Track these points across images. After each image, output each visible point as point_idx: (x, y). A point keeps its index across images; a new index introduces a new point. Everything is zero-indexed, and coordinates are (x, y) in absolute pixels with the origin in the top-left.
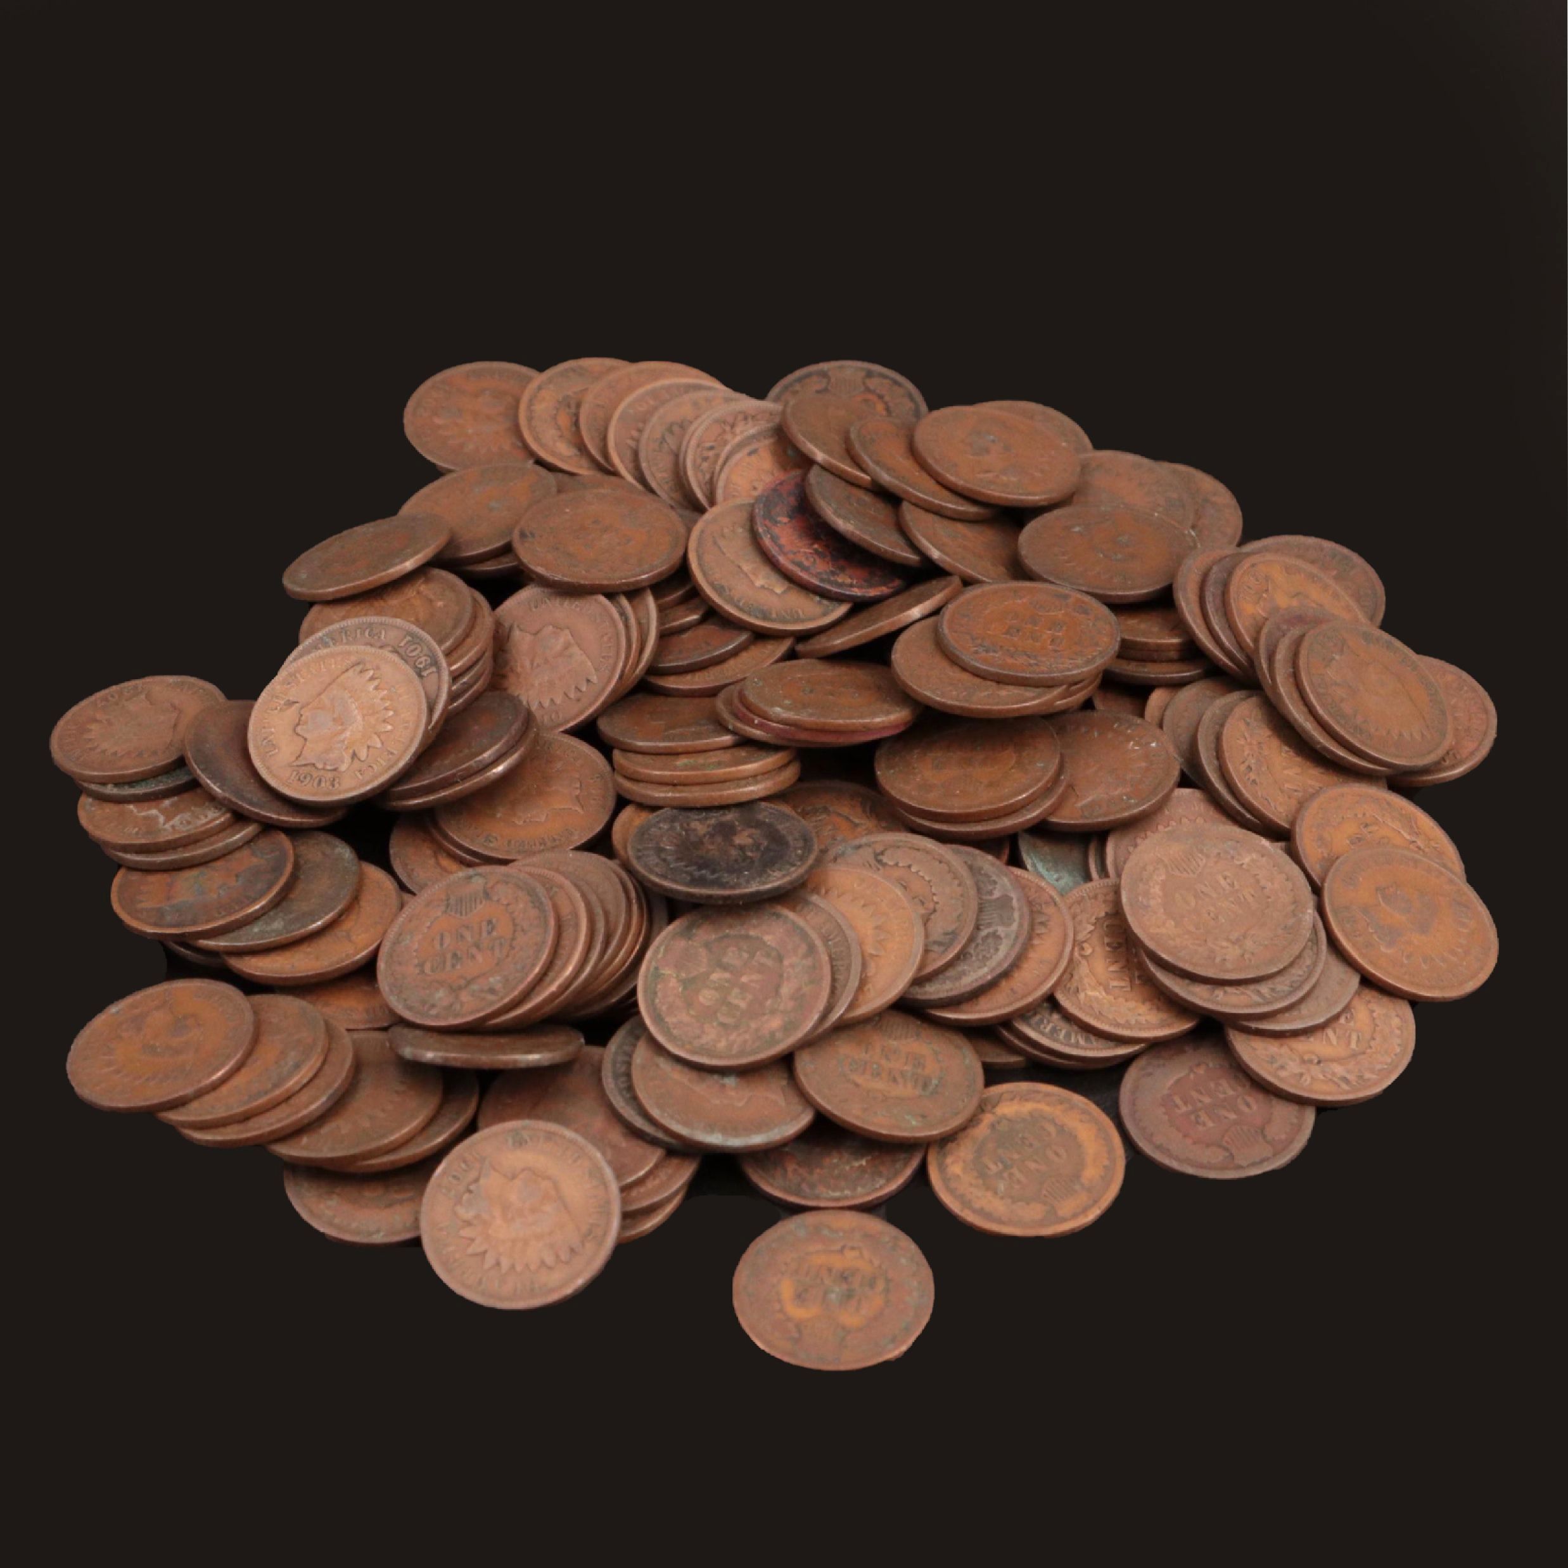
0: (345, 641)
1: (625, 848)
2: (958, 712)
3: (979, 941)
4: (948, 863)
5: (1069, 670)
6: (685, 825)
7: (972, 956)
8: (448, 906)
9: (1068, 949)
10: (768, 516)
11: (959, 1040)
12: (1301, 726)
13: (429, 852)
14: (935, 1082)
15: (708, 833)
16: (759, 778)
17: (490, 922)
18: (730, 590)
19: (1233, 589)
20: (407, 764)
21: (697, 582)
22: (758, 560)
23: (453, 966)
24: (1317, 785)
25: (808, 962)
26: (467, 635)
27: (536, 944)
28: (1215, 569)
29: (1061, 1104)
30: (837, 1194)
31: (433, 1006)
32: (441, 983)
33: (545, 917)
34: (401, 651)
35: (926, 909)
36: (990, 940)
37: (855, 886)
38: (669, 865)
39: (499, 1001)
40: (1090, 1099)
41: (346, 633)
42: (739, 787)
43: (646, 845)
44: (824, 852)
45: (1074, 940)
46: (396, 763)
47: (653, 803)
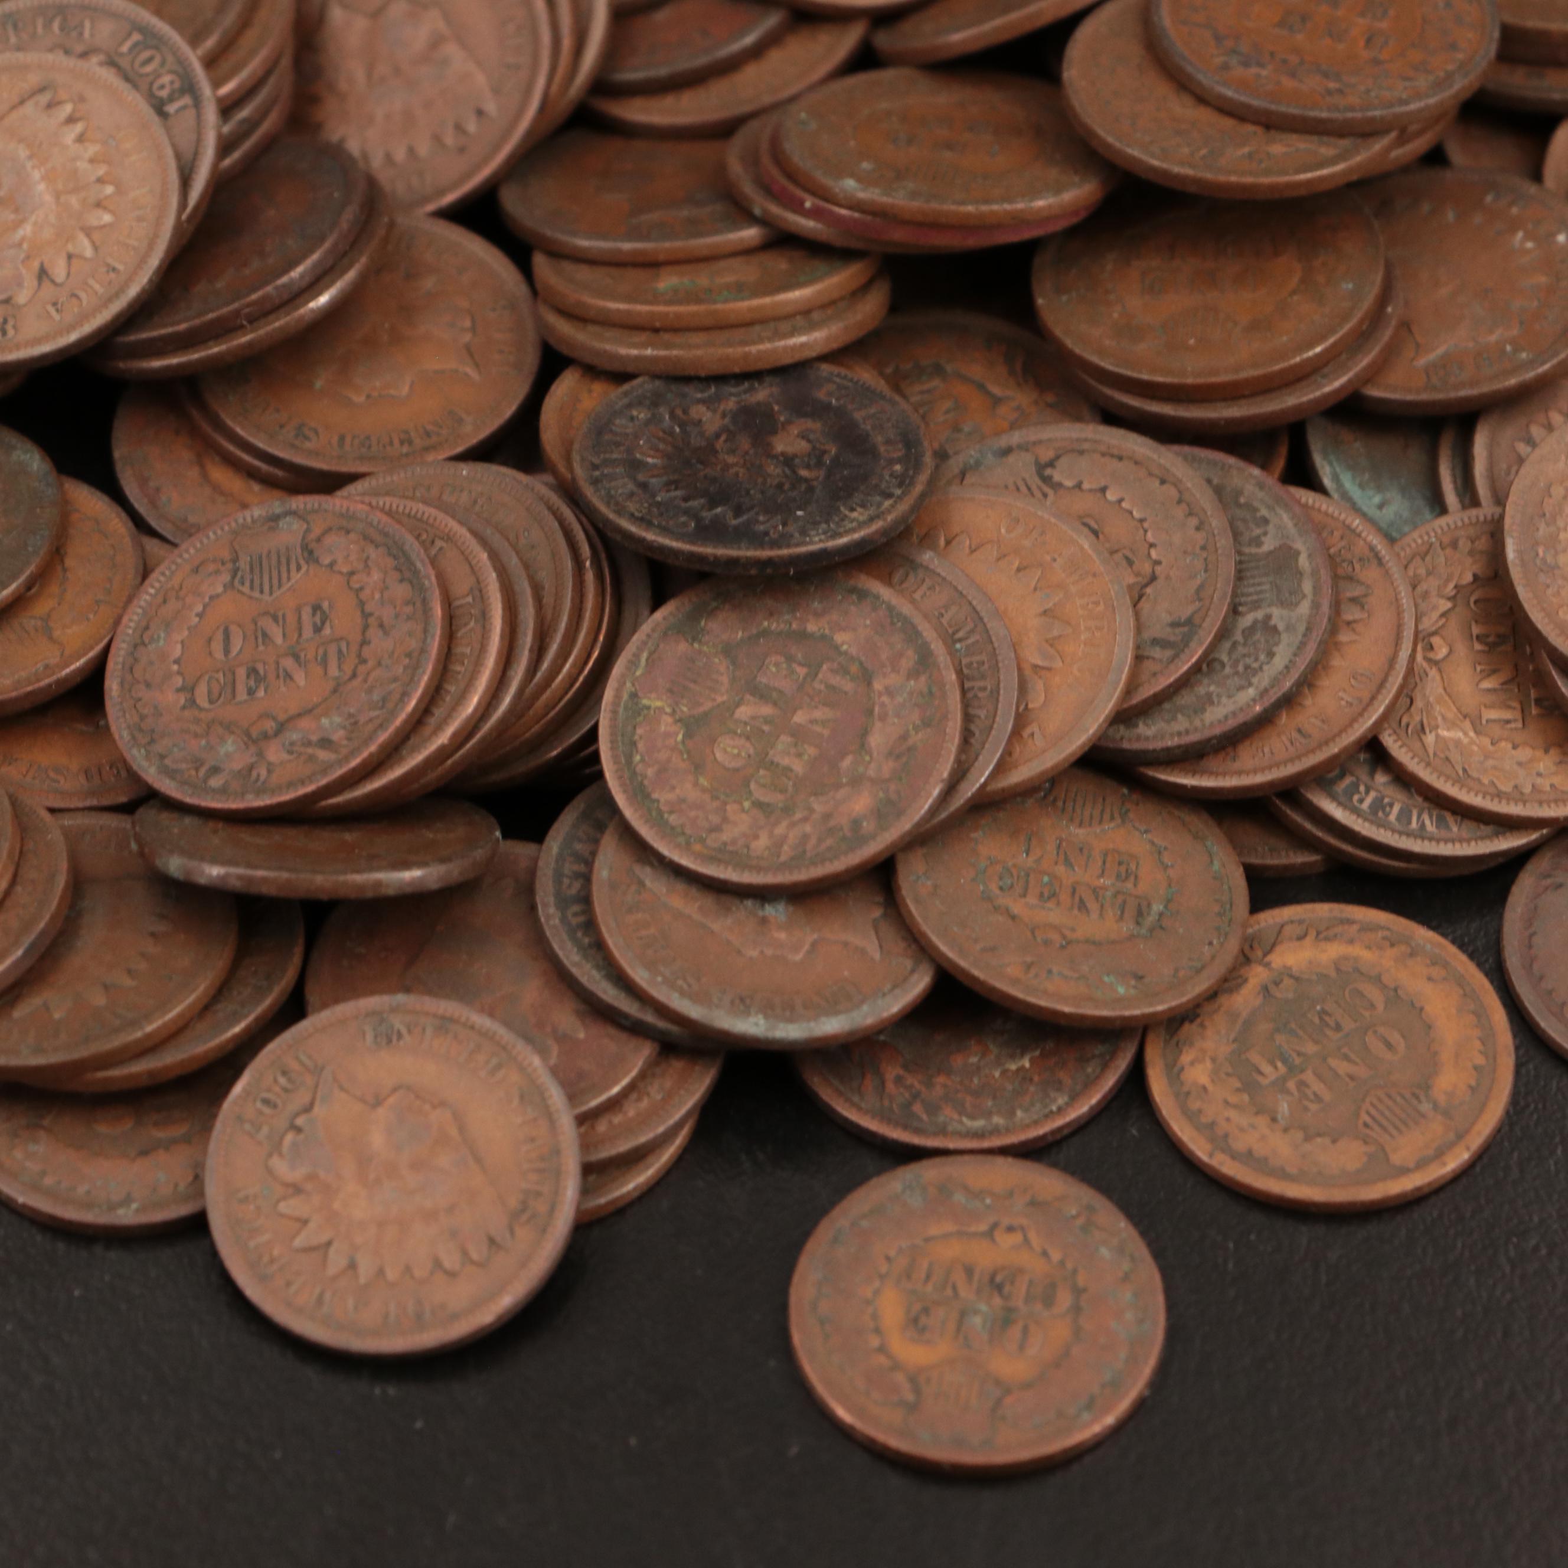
0: (13, 40)
1: (568, 459)
2: (1192, 189)
3: (1238, 637)
4: (1177, 484)
5: (1402, 102)
6: (679, 412)
7: (1223, 665)
8: (235, 572)
9: (1404, 655)
11: (1199, 822)
13: (187, 455)
14: (1157, 907)
15: (725, 429)
16: (816, 316)
17: (316, 608)
20: (143, 291)
23: (251, 692)
25: (921, 683)
26: (245, 23)
27: (409, 655)
29: (1392, 945)
30: (979, 1124)
31: (215, 770)
32: (229, 727)
33: (424, 601)
34: (124, 63)
35: (1138, 574)
36: (1258, 636)
37: (1003, 531)
38: (654, 496)
39: (340, 763)
40: (1444, 935)
41: (15, 26)
42: (778, 335)
43: (607, 456)
44: (942, 456)
45: (1417, 633)
46: (122, 290)
47: (616, 367)
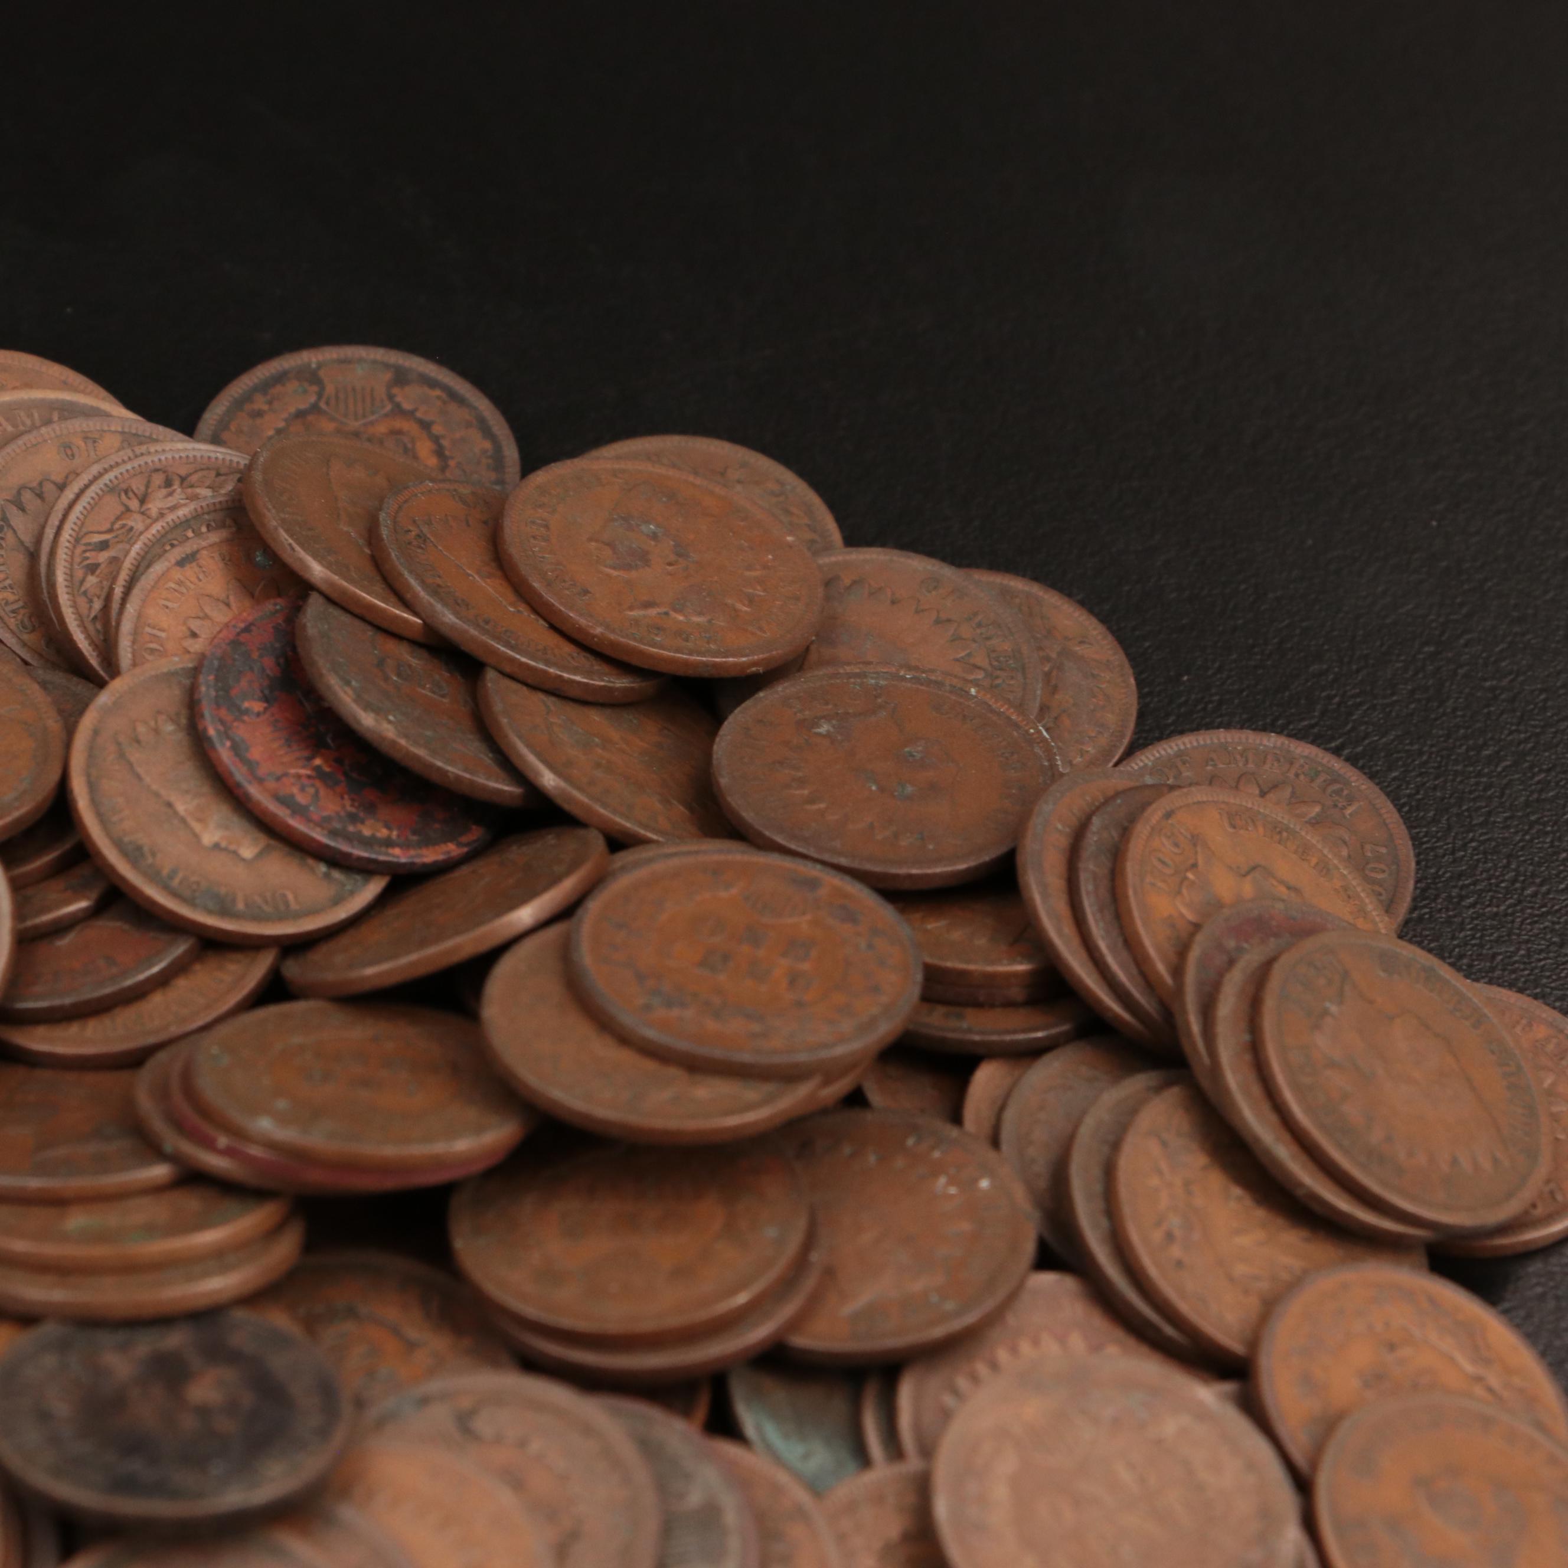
5: (827, 1047)
6: (89, 1360)
10: (225, 697)
12: (1268, 1152)
15: (137, 1377)
16: (228, 1258)
18: (153, 854)
19: (1131, 868)
21: (88, 836)
22: (206, 789)
24: (1296, 1264)
28: (1096, 822)
35: (561, 1530)
37: (422, 1483)
38: (63, 1448)
42: (190, 1279)
44: (360, 1404)
47: (22, 1309)
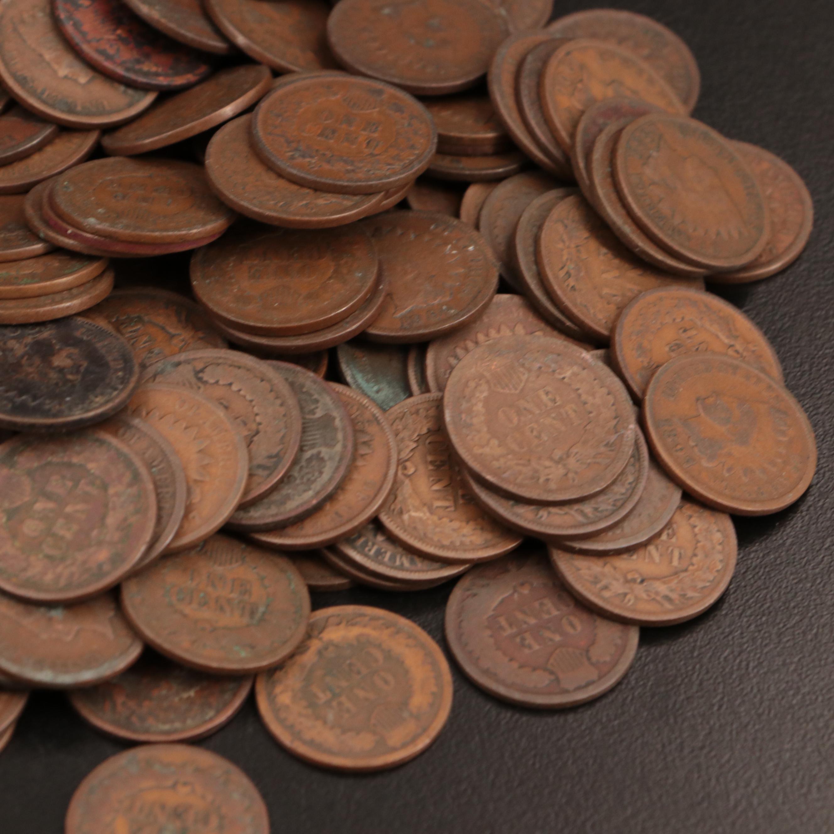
2: (276, 223)
3: (303, 463)
4: (269, 381)
5: (388, 177)
7: (295, 479)
9: (392, 472)
11: (283, 563)
12: (619, 229)
14: (262, 609)
15: (26, 353)
16: (75, 291)
18: (33, 81)
19: (548, 82)
22: (60, 47)
24: (636, 288)
25: (133, 490)
28: (530, 58)
29: (387, 628)
30: (167, 727)
35: (249, 430)
36: (314, 463)
37: (176, 406)
40: (415, 621)
42: (54, 302)
44: (143, 366)
45: (399, 460)
